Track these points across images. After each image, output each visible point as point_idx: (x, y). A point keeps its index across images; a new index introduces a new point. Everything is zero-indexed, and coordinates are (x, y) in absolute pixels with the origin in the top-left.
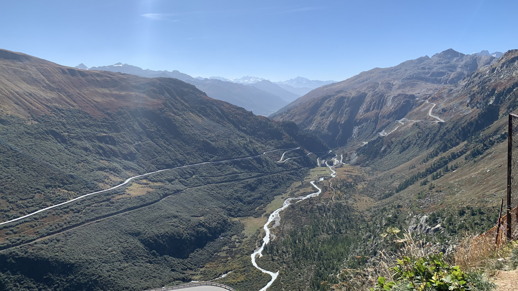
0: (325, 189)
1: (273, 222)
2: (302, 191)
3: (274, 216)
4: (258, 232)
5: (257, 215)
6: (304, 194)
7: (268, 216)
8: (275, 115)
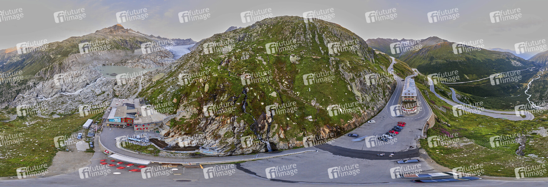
0: (541, 76)
1: (530, 84)
2: (536, 77)
3: (530, 83)
4: (526, 86)
5: (526, 83)
6: (536, 78)
7: (528, 83)
8: (529, 59)
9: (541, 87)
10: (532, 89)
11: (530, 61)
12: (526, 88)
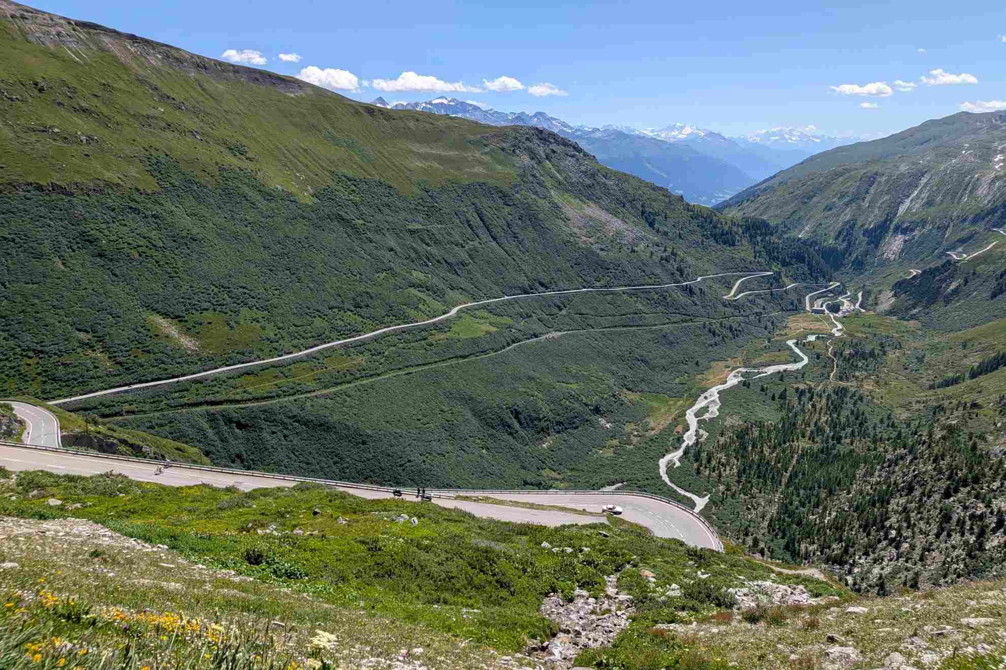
0: (816, 358)
4: (676, 423)
5: (676, 395)
6: (774, 364)
7: (697, 397)
8: (726, 205)
9: (803, 444)
10: (724, 447)
11: (734, 214)
12: (669, 430)
